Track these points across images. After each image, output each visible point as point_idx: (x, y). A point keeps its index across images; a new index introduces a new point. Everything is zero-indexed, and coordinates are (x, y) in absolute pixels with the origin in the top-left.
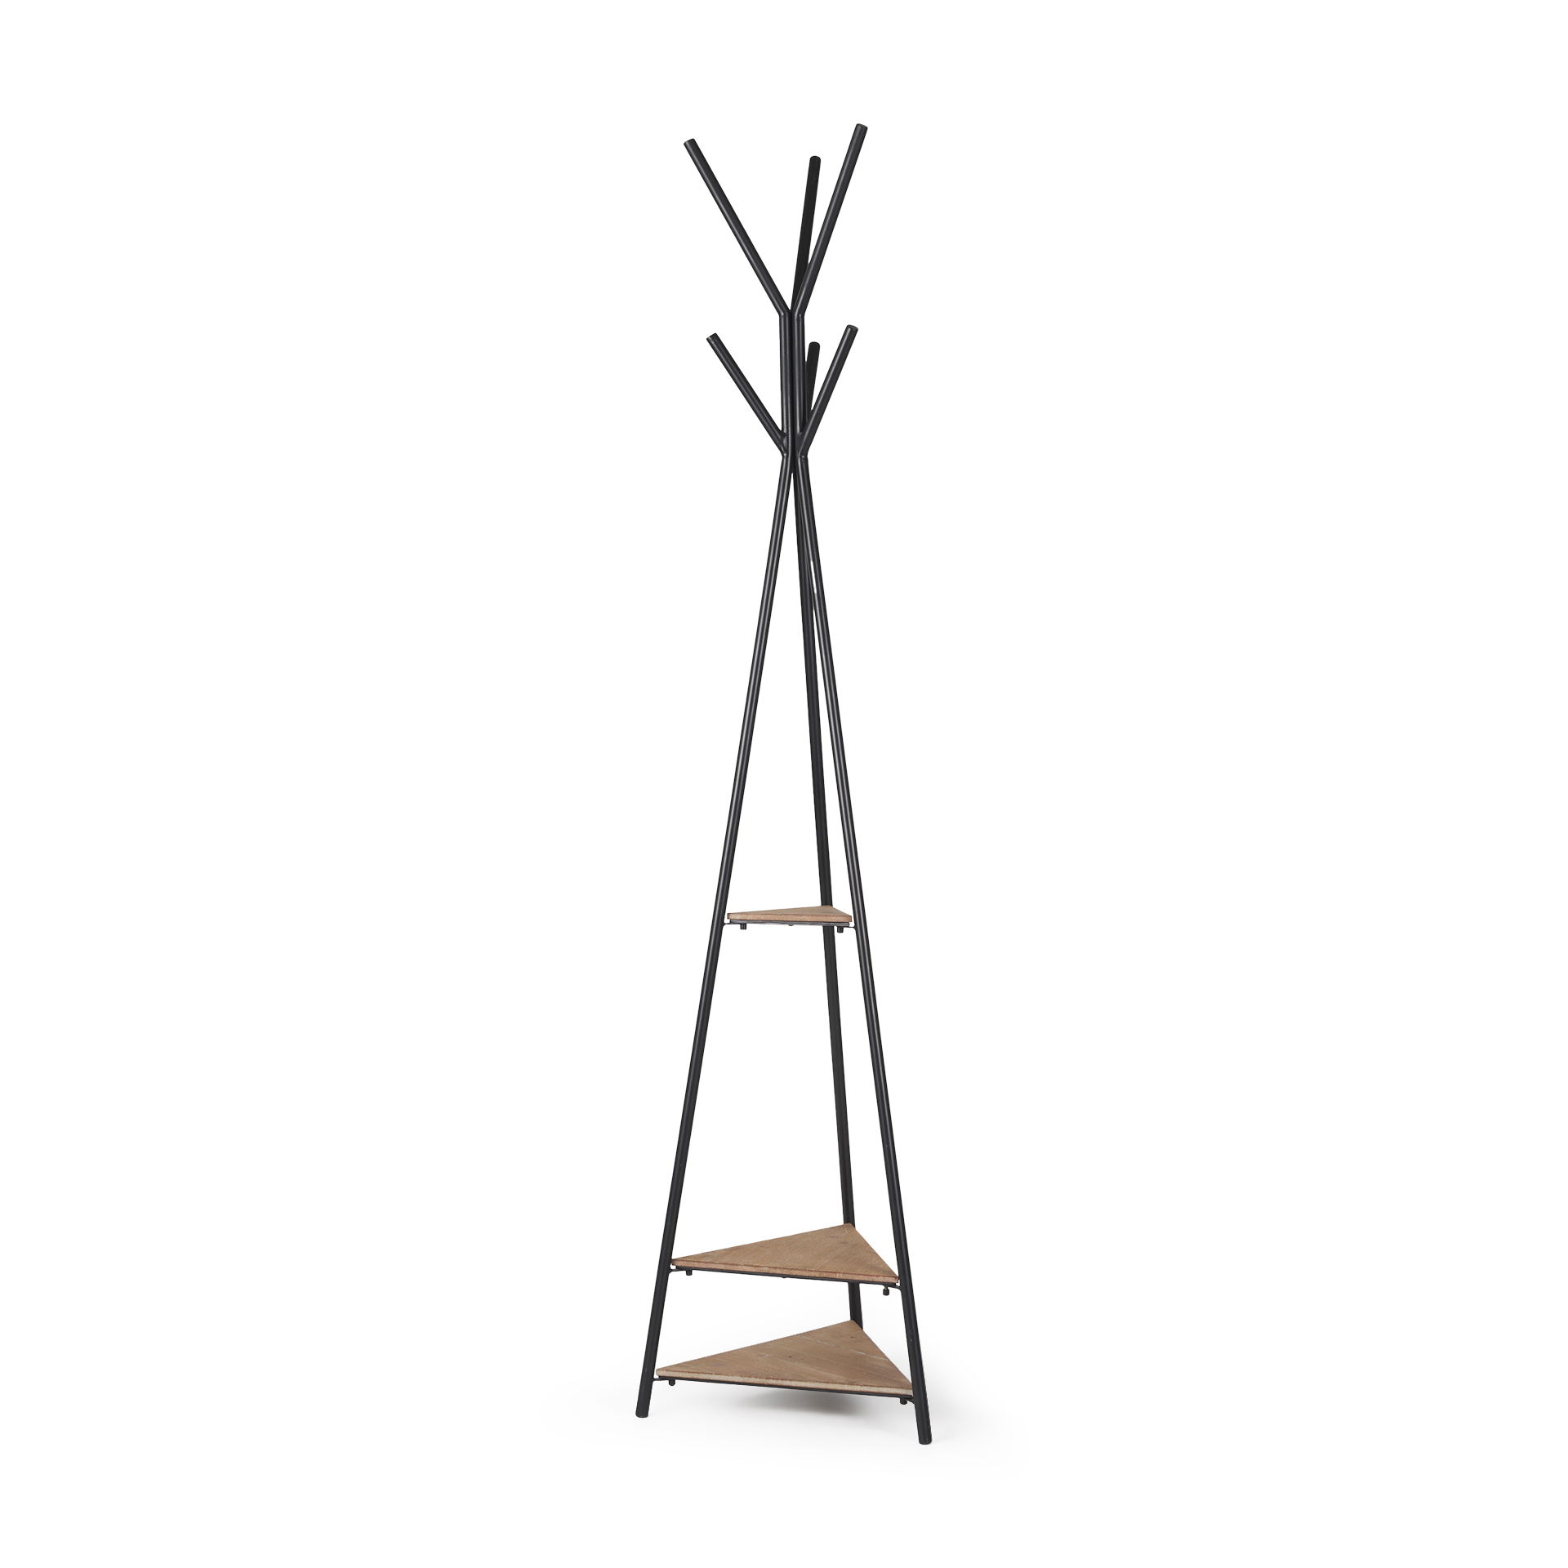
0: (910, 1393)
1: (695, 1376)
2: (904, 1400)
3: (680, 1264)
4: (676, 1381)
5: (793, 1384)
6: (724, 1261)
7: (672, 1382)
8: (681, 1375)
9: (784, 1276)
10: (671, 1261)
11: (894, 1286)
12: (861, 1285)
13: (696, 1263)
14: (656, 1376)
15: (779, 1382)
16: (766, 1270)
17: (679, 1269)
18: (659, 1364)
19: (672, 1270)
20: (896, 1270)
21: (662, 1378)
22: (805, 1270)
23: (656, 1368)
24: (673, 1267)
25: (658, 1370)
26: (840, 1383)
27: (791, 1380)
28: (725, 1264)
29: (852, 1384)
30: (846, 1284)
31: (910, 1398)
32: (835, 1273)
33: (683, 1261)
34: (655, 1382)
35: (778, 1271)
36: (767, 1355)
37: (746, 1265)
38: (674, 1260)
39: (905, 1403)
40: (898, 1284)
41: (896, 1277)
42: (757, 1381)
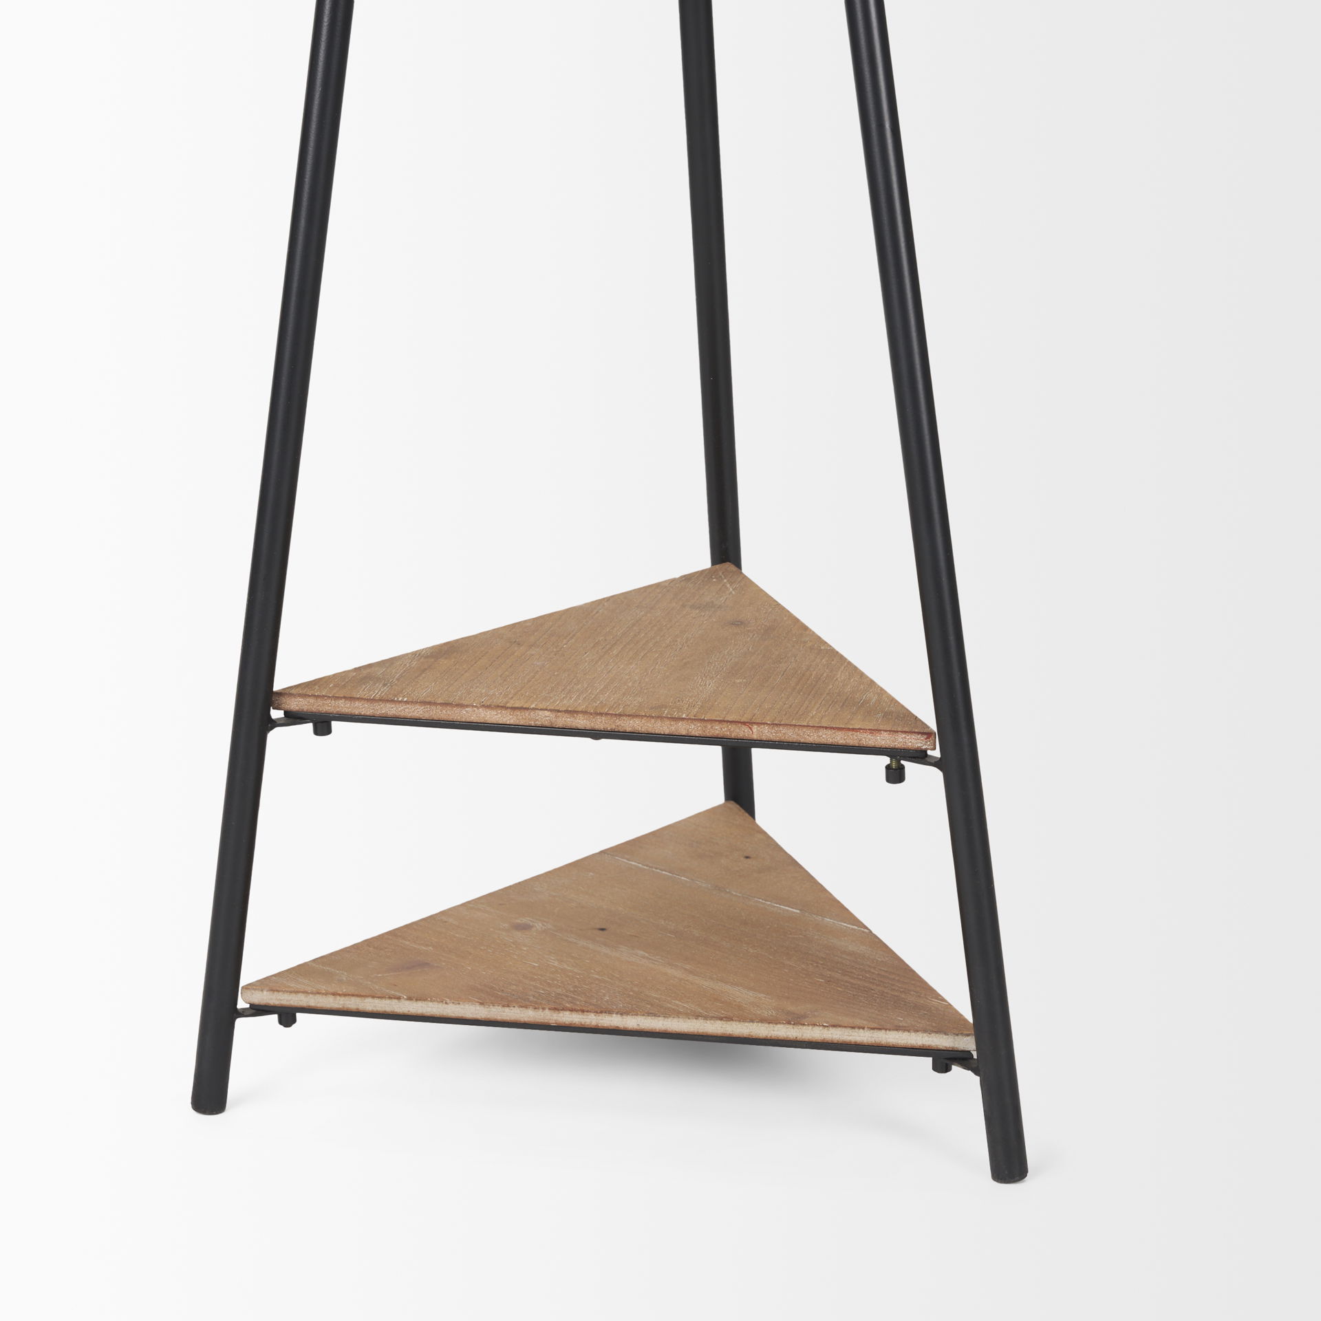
0: (968, 1044)
1: (352, 1003)
2: (944, 1061)
3: (295, 705)
4: (299, 1015)
5: (631, 1022)
6: (423, 694)
7: (287, 1017)
8: (312, 1001)
9: (596, 734)
10: (270, 698)
11: (920, 757)
12: (756, 753)
13: (341, 703)
14: (242, 1004)
15: (591, 1019)
16: (544, 718)
17: (293, 718)
18: (252, 969)
19: (273, 724)
20: (927, 715)
21: (258, 1010)
22: (660, 717)
23: (244, 980)
24: (276, 714)
25: (248, 987)
26: (763, 1020)
27: (622, 1013)
28: (424, 703)
29: (796, 1020)
30: (717, 751)
31: (962, 1059)
32: (749, 724)
33: (304, 696)
34: (239, 1023)
35: (581, 722)
36: (539, 926)
37: (488, 707)
38: (280, 694)
39: (946, 1069)
40: (936, 753)
41: (929, 734)
42: (529, 1015)
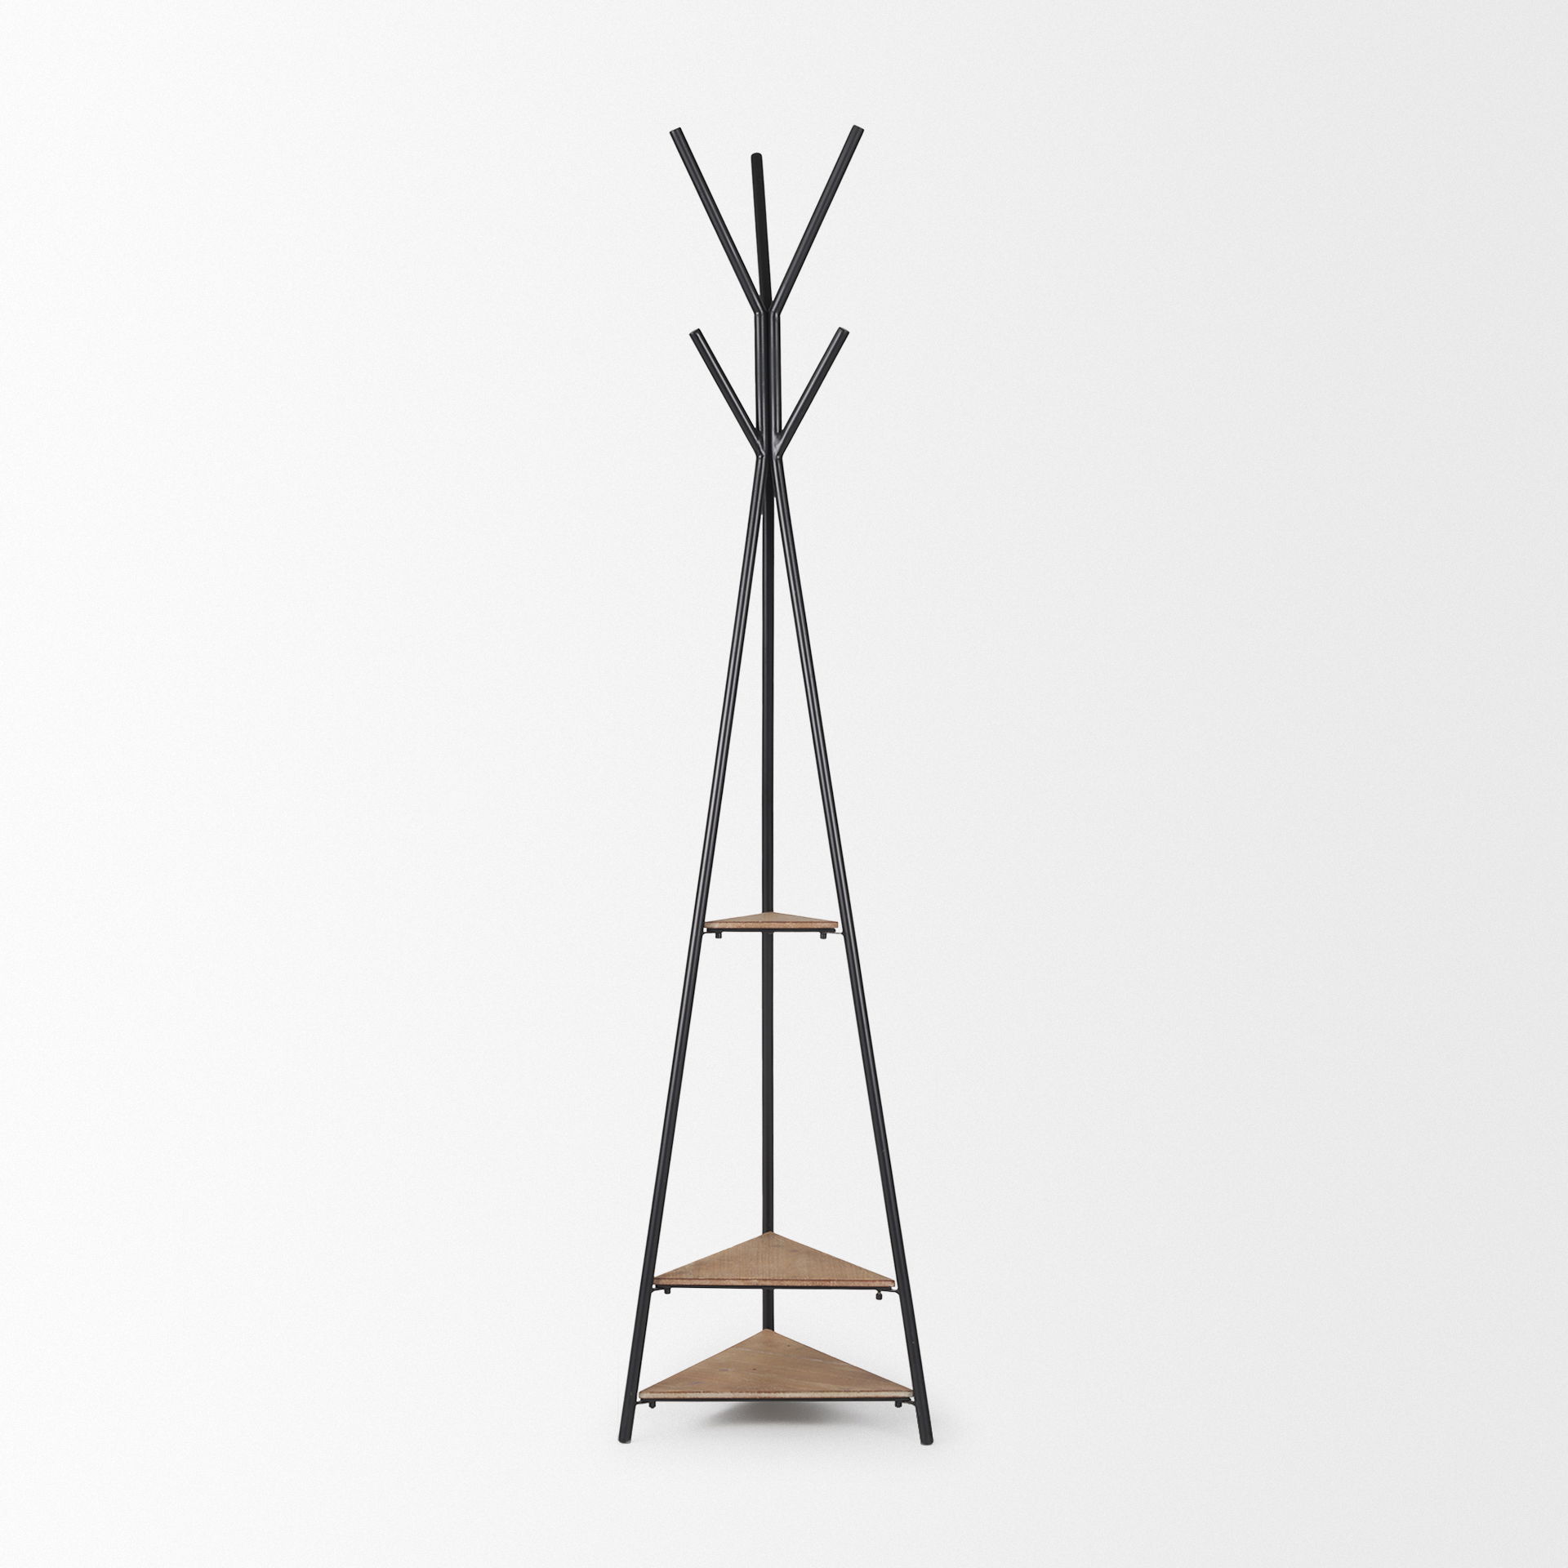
0: (910, 1395)
1: (682, 1396)
2: (903, 1403)
4: (657, 1402)
8: (663, 1396)
10: (653, 1280)
13: (674, 1281)
14: (638, 1400)
17: (660, 1287)
18: (642, 1384)
19: (654, 1290)
20: (892, 1274)
21: (643, 1401)
23: (639, 1390)
24: (655, 1286)
25: (641, 1392)
31: (909, 1401)
32: (829, 1281)
33: (664, 1279)
34: (637, 1406)
37: (734, 1279)
38: (656, 1279)
39: (900, 1406)
40: (896, 1288)
41: (893, 1281)
